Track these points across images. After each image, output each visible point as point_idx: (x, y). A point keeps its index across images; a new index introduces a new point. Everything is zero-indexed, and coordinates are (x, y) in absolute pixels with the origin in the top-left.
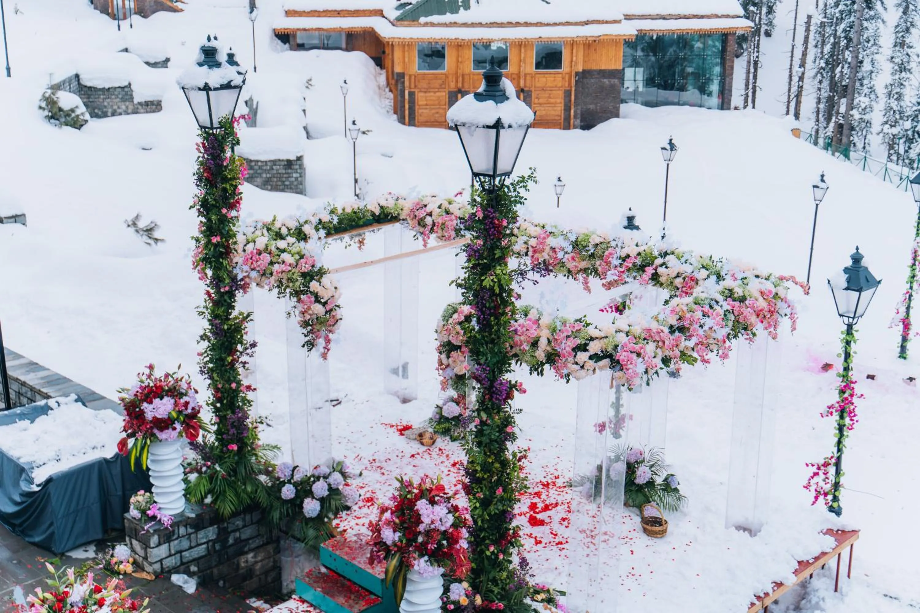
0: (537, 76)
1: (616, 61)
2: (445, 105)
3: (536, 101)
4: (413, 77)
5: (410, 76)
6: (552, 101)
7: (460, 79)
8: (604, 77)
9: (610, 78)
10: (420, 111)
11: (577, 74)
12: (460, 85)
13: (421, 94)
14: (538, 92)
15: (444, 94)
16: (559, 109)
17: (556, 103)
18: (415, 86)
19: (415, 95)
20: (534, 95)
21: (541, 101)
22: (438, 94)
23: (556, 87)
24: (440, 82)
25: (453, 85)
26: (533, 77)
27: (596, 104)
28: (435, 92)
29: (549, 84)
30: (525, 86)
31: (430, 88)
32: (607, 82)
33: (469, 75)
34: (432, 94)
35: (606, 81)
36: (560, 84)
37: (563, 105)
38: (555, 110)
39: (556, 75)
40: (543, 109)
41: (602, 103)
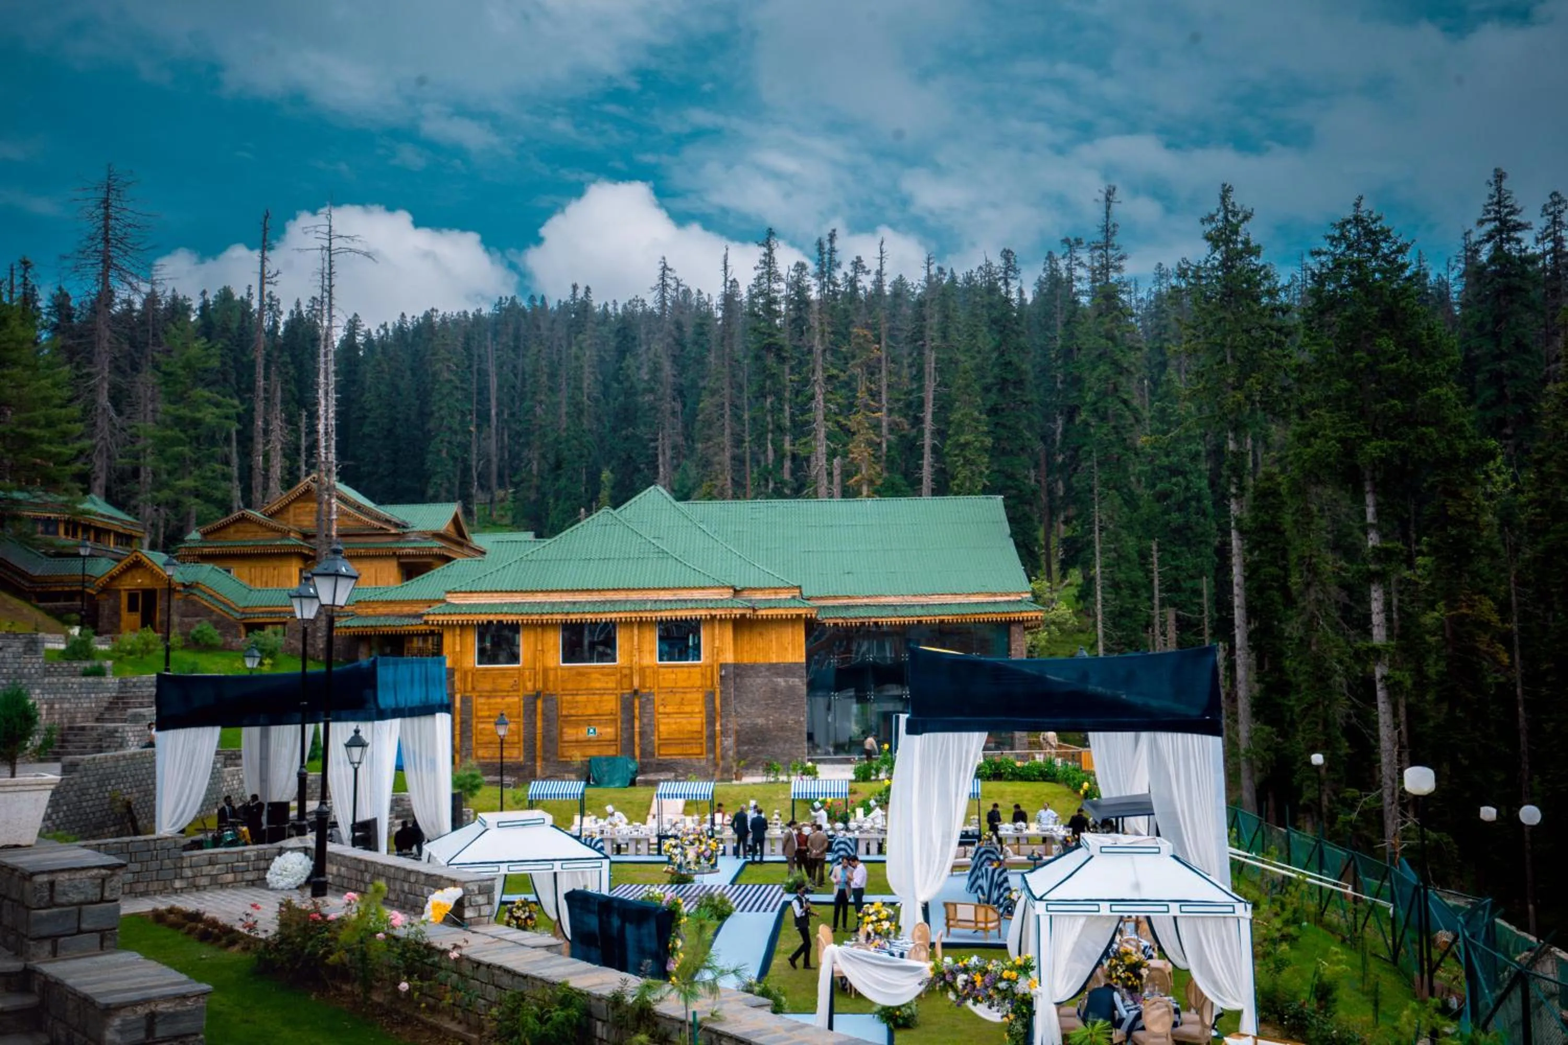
0: (662, 670)
1: (794, 649)
2: (519, 716)
3: (661, 709)
4: (470, 675)
5: (465, 673)
6: (687, 709)
7: (540, 677)
8: (778, 675)
9: (786, 676)
10: (481, 726)
11: (723, 666)
12: (540, 685)
13: (482, 700)
14: (662, 696)
15: (516, 699)
16: (699, 721)
17: (692, 713)
18: (473, 689)
19: (471, 702)
20: (657, 700)
21: (668, 710)
22: (508, 700)
23: (692, 687)
24: (511, 681)
25: (529, 685)
26: (656, 670)
27: (767, 717)
28: (503, 697)
29: (680, 684)
30: (642, 685)
31: (495, 691)
32: (783, 684)
33: (555, 669)
34: (499, 700)
35: (781, 681)
36: (698, 683)
37: (704, 715)
38: (691, 724)
39: (692, 670)
40: (672, 721)
41: (777, 715)
